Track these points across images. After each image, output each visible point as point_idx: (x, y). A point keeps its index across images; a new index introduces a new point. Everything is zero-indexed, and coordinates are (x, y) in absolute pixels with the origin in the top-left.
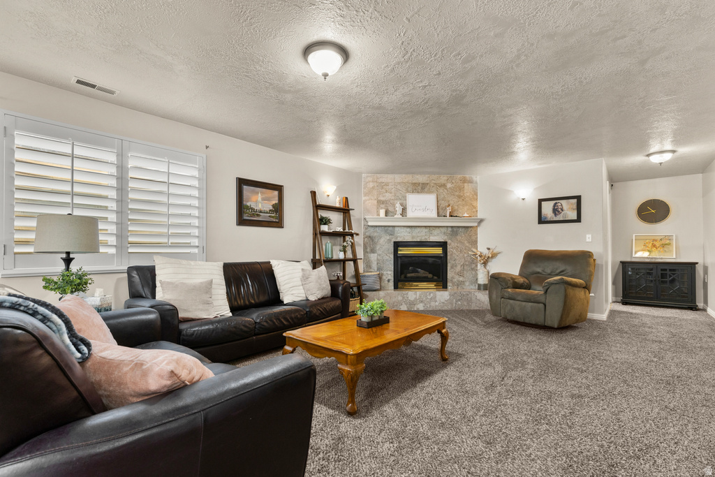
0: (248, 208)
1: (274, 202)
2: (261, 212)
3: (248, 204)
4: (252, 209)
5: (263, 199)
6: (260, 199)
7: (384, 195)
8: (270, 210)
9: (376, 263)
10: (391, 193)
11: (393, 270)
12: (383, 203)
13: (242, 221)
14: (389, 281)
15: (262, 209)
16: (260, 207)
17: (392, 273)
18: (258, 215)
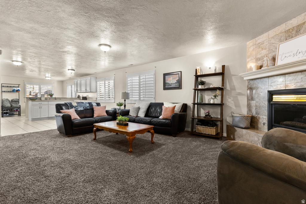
0: (167, 83)
1: (177, 79)
2: (172, 84)
3: (167, 82)
4: (168, 83)
5: (173, 79)
6: (171, 79)
7: (261, 52)
8: (175, 83)
9: (255, 108)
10: (265, 49)
11: (267, 115)
12: (260, 60)
13: (165, 89)
14: (264, 124)
15: (172, 83)
16: (171, 82)
17: (266, 117)
18: (171, 85)
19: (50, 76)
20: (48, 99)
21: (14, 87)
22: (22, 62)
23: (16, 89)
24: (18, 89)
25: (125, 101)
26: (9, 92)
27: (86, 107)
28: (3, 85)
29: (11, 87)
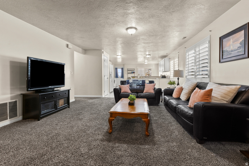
1: (241, 40)
2: (232, 51)
3: (225, 49)
4: (227, 51)
5: (233, 42)
6: (231, 43)
8: (238, 47)
15: (233, 49)
18: (230, 54)
19: (147, 62)
20: (141, 77)
21: (132, 70)
22: (121, 56)
23: (133, 71)
24: (134, 71)
25: (178, 79)
26: (130, 73)
27: (139, 84)
28: (128, 69)
29: (131, 70)
